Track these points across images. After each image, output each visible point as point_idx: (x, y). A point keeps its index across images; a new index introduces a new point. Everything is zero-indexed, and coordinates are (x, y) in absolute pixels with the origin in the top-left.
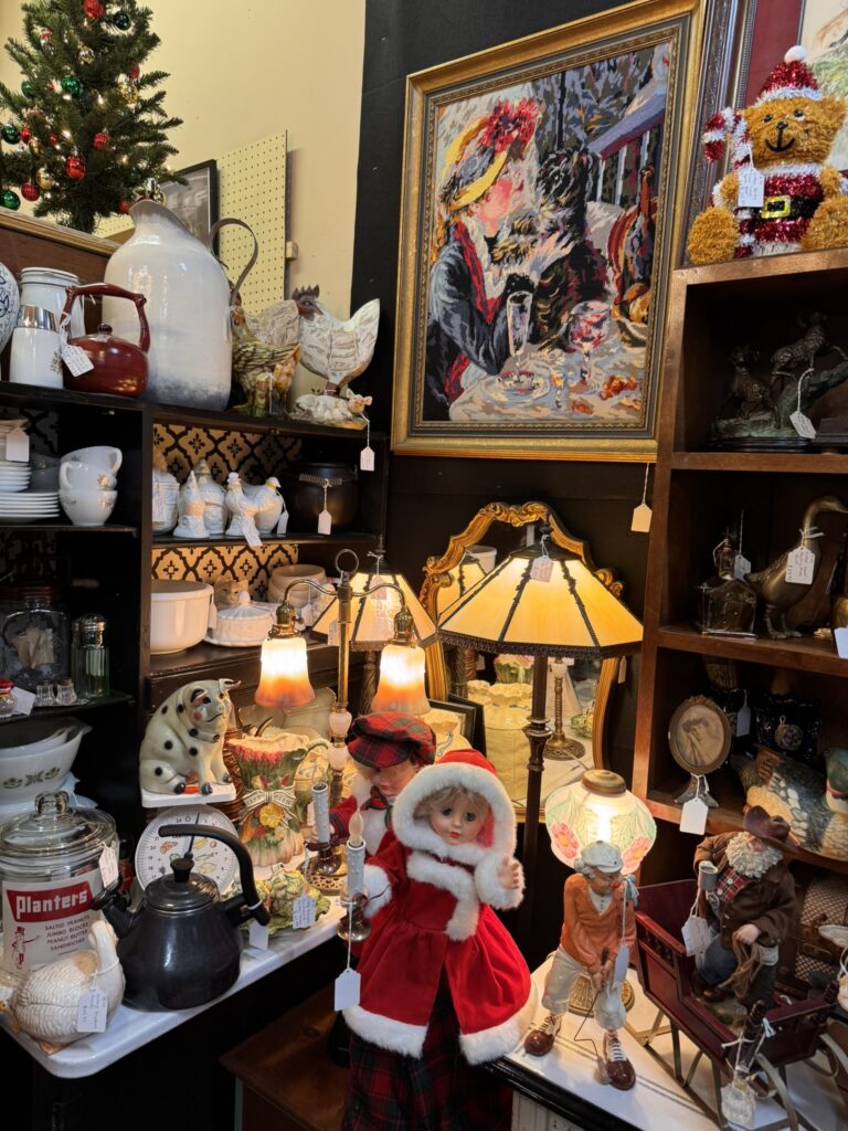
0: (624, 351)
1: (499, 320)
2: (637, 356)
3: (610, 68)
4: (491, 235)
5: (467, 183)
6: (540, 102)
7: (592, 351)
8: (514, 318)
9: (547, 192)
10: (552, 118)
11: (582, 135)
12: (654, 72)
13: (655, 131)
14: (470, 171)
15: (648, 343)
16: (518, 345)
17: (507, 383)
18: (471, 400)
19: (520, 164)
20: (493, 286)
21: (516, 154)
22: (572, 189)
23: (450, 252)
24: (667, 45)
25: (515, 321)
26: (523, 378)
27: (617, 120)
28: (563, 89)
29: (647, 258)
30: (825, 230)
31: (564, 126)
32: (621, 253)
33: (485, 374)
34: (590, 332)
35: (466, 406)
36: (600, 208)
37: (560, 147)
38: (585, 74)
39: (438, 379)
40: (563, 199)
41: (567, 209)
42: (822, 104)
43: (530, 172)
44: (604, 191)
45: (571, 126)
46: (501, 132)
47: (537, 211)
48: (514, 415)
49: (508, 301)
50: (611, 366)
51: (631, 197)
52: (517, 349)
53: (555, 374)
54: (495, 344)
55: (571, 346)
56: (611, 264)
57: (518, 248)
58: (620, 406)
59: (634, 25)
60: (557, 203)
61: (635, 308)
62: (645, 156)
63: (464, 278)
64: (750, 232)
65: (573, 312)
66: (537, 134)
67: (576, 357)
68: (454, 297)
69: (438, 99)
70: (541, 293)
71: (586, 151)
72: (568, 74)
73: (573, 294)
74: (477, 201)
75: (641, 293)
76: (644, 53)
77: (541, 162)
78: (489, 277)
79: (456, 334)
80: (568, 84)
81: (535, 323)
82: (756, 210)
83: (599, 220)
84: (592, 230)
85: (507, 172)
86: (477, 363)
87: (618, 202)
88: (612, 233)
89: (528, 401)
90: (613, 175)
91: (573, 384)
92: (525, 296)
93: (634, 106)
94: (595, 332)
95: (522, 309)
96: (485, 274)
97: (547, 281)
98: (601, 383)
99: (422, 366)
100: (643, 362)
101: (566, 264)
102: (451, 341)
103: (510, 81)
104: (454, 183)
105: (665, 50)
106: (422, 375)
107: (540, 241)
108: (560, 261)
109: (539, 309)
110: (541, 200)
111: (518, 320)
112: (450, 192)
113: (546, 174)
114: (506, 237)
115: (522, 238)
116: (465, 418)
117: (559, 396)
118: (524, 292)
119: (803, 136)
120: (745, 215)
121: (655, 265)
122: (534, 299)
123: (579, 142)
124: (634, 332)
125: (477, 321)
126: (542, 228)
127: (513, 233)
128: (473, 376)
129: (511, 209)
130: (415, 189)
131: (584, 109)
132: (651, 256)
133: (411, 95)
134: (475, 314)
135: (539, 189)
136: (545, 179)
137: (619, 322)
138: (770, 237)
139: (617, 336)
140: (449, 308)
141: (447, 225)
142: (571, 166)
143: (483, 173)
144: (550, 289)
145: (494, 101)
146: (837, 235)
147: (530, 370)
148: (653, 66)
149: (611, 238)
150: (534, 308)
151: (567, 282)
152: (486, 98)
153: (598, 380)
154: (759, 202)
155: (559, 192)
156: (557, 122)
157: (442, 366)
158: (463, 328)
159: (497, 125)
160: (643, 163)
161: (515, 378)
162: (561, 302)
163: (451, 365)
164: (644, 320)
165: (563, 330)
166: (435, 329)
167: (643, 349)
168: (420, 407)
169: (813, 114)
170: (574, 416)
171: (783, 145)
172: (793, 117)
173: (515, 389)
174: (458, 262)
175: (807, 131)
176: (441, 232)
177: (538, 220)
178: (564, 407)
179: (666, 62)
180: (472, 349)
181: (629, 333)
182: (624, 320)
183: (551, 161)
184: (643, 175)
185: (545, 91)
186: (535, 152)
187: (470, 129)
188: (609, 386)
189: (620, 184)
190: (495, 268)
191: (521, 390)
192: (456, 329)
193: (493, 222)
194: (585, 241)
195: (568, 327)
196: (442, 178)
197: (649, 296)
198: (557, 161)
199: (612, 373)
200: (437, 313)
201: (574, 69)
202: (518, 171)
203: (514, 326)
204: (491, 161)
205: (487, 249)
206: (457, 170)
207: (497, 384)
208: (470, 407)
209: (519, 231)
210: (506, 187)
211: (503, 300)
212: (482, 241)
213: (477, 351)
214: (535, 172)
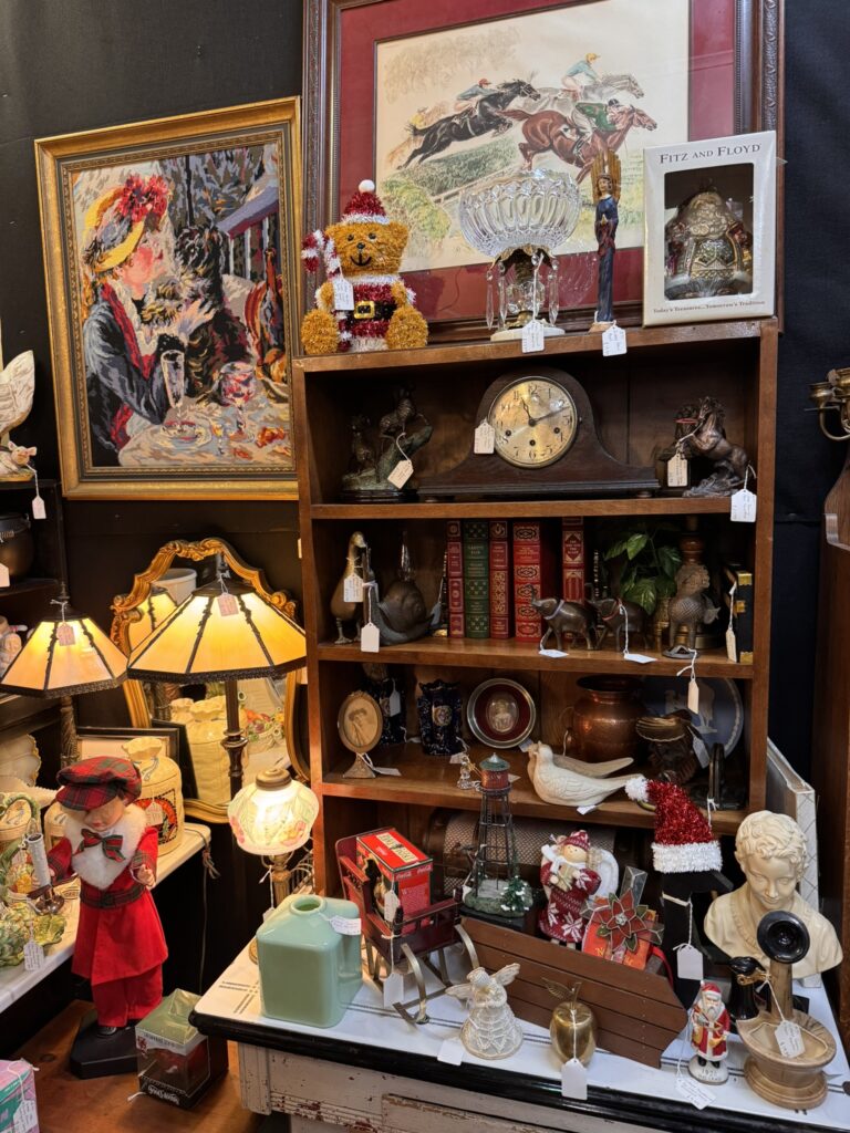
0: (271, 407)
1: (156, 375)
2: (283, 411)
3: (227, 158)
4: (139, 297)
5: (109, 248)
6: (169, 181)
7: (244, 405)
8: (169, 373)
9: (185, 263)
10: (182, 196)
11: (210, 215)
12: (265, 167)
13: (273, 218)
14: (111, 237)
15: (290, 400)
16: (177, 398)
17: (172, 432)
18: (138, 447)
19: (157, 235)
20: (146, 345)
21: (153, 225)
22: (208, 262)
23: (99, 311)
24: (273, 145)
25: (171, 377)
26: (186, 427)
27: (239, 205)
28: (188, 170)
29: (279, 327)
30: (399, 333)
31: (194, 205)
32: (257, 321)
33: (149, 423)
34: (240, 389)
35: (134, 453)
36: (234, 281)
37: (192, 223)
38: (207, 161)
39: (103, 427)
40: (201, 270)
41: (205, 280)
42: (390, 227)
43: (167, 243)
44: (235, 266)
45: (200, 206)
47: (178, 279)
48: (182, 461)
49: (162, 358)
50: (262, 419)
51: (259, 273)
52: (176, 402)
53: (214, 424)
54: (155, 396)
55: (225, 400)
56: (250, 331)
57: (164, 311)
58: (274, 453)
59: (243, 124)
60: (196, 273)
61: (274, 370)
62: (267, 240)
63: (116, 335)
64: (347, 329)
65: (222, 371)
66: (170, 210)
67: (230, 411)
68: (110, 353)
69: (69, 165)
70: (192, 352)
71: (215, 229)
72: (191, 158)
73: (219, 355)
74: (120, 265)
75: (278, 357)
76: (256, 148)
77: (177, 234)
78: (141, 336)
79: (116, 386)
80: (192, 167)
81: (190, 379)
82: (351, 313)
83: (235, 291)
84: (230, 299)
85: (145, 242)
86: (140, 414)
87: (249, 277)
88: (247, 303)
89: (194, 448)
90: (242, 253)
91: (232, 433)
92: (177, 355)
93: (253, 195)
94: (244, 390)
95: (176, 366)
96: (137, 333)
97: (196, 342)
98: (255, 433)
99: (86, 416)
100: (288, 416)
101: (210, 328)
102: (111, 393)
103: (138, 157)
104: (96, 246)
105: (271, 149)
106: (86, 423)
107: (184, 306)
108: (205, 325)
109: (192, 367)
110: (181, 270)
111: (173, 376)
112: (92, 255)
113: (182, 246)
114: (152, 300)
115: (167, 303)
116: (134, 463)
117: (221, 443)
118: (176, 351)
119: (377, 254)
120: (342, 316)
121: (286, 335)
122: (186, 357)
123: (209, 221)
124: (277, 390)
125: (135, 376)
126: (184, 294)
127: (158, 297)
128: (136, 424)
129: (154, 275)
130: (57, 250)
131: (210, 191)
132: (283, 325)
133: (42, 159)
134: (132, 369)
135: (178, 259)
136: (183, 251)
137: (263, 381)
138: (362, 334)
139: (264, 393)
140: (105, 362)
141: (94, 285)
142: (204, 241)
143: (123, 240)
144: (199, 350)
145: (125, 174)
146: (409, 336)
147: (191, 420)
148: (264, 162)
149: (247, 308)
150: (187, 366)
151: (213, 345)
152: (118, 170)
153: (253, 430)
154: (351, 307)
155: (196, 263)
156: (187, 200)
157: (105, 416)
158: (121, 380)
159: (131, 198)
160: (266, 245)
161: (178, 427)
162: (211, 361)
163: (114, 416)
164: (284, 381)
165: (215, 386)
166: (94, 382)
167: (286, 405)
168: (88, 454)
169: (383, 237)
170: (237, 461)
171: (364, 261)
172: (368, 239)
173: (180, 438)
174: (109, 320)
175: (380, 251)
176: (89, 292)
177: (179, 287)
178: (227, 454)
179: (274, 159)
180: (133, 401)
181: (273, 391)
182: (267, 380)
183: (186, 235)
184: (267, 255)
185: (172, 171)
186: (170, 225)
187: (105, 197)
188: (263, 435)
189: (249, 261)
190: (145, 328)
191: (186, 439)
192: (115, 380)
193: (138, 286)
194: (224, 309)
195: (220, 384)
196: (83, 241)
197: (285, 359)
198: (191, 235)
199: (264, 425)
200: (94, 367)
201: (197, 154)
202: (156, 241)
203: (170, 381)
204: (130, 229)
205: (135, 310)
206: (98, 234)
207: (162, 432)
208: (139, 453)
209: (164, 296)
210: (147, 255)
211: (157, 355)
212: (130, 303)
213: (139, 403)
214: (173, 244)
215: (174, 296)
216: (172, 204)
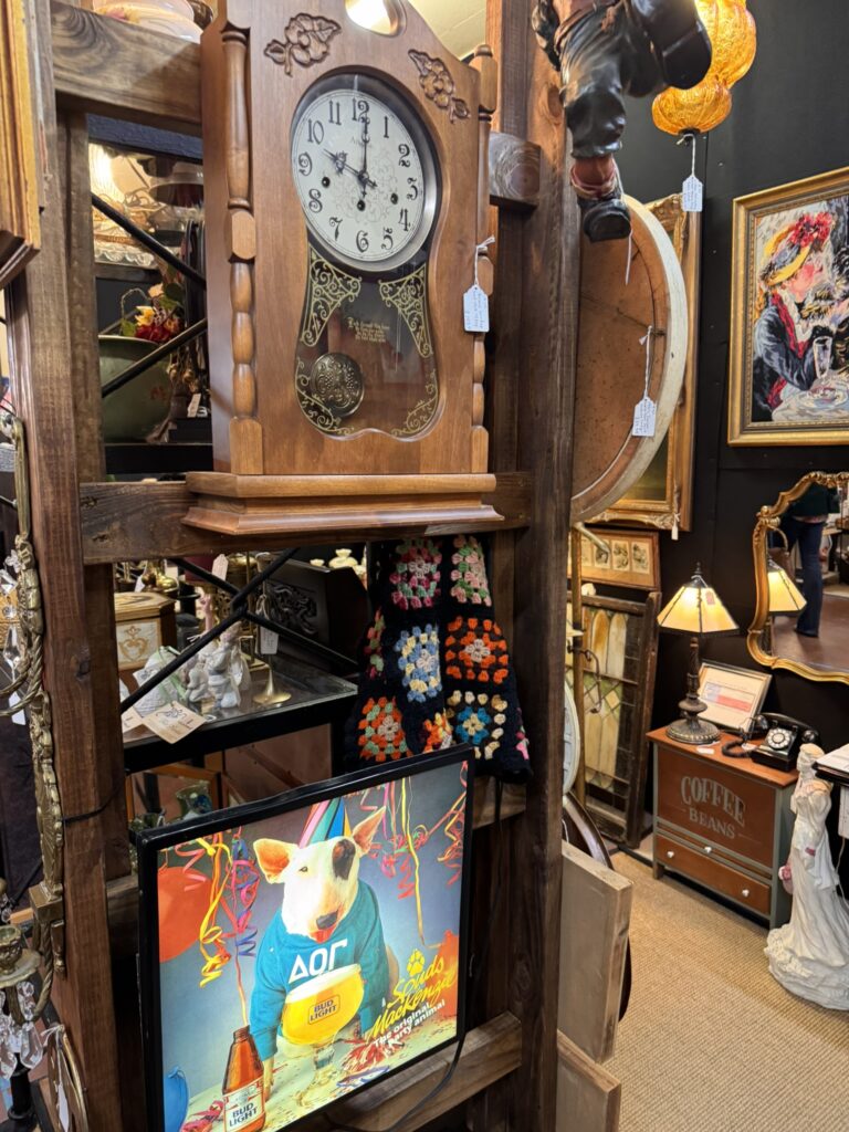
1: (808, 356)
4: (800, 301)
5: (781, 267)
9: (841, 270)
10: (842, 225)
14: (783, 259)
16: (823, 371)
17: (816, 395)
18: (788, 408)
19: (820, 254)
20: (802, 333)
21: (817, 247)
23: (769, 313)
25: (820, 356)
26: (827, 392)
33: (798, 390)
35: (784, 412)
39: (762, 394)
43: (827, 259)
46: (803, 234)
47: (833, 284)
48: (821, 416)
49: (814, 343)
54: (805, 371)
57: (820, 309)
63: (780, 329)
66: (832, 235)
68: (774, 341)
69: (756, 211)
70: (838, 337)
74: (788, 279)
77: (835, 253)
78: (799, 328)
79: (776, 366)
81: (835, 356)
85: (810, 260)
86: (792, 384)
95: (825, 348)
96: (796, 326)
97: (843, 330)
99: (750, 387)
102: (772, 370)
103: (810, 200)
104: (771, 267)
106: (750, 393)
107: (836, 304)
109: (837, 348)
110: (836, 278)
112: (768, 274)
113: (839, 261)
114: (811, 302)
115: (823, 303)
116: (784, 419)
118: (826, 337)
122: (834, 341)
125: (791, 357)
126: (837, 296)
127: (816, 299)
129: (814, 284)
130: (741, 272)
133: (737, 212)
134: (789, 352)
135: (834, 271)
136: (839, 264)
140: (769, 349)
141: (766, 295)
143: (792, 261)
144: (845, 335)
147: (832, 387)
150: (834, 348)
152: (793, 211)
156: (847, 227)
157: (765, 386)
158: (781, 362)
159: (802, 230)
161: (821, 392)
163: (772, 386)
168: (749, 414)
173: (821, 400)
174: (775, 319)
176: (762, 300)
177: (834, 291)
180: (788, 375)
183: (843, 253)
185: (837, 207)
186: (831, 246)
187: (781, 232)
190: (803, 323)
191: (826, 400)
192: (775, 362)
193: (801, 293)
196: (760, 265)
198: (846, 252)
202: (818, 259)
204: (798, 253)
205: (796, 309)
206: (773, 259)
208: (788, 412)
209: (820, 298)
210: (810, 270)
211: (810, 342)
212: (793, 305)
213: (792, 376)
214: (832, 259)
215: (829, 297)
216: (835, 230)
